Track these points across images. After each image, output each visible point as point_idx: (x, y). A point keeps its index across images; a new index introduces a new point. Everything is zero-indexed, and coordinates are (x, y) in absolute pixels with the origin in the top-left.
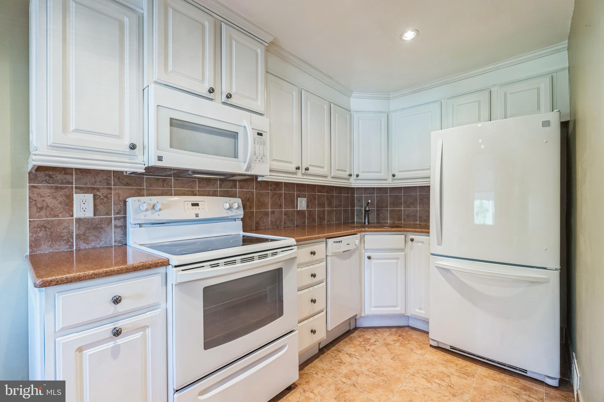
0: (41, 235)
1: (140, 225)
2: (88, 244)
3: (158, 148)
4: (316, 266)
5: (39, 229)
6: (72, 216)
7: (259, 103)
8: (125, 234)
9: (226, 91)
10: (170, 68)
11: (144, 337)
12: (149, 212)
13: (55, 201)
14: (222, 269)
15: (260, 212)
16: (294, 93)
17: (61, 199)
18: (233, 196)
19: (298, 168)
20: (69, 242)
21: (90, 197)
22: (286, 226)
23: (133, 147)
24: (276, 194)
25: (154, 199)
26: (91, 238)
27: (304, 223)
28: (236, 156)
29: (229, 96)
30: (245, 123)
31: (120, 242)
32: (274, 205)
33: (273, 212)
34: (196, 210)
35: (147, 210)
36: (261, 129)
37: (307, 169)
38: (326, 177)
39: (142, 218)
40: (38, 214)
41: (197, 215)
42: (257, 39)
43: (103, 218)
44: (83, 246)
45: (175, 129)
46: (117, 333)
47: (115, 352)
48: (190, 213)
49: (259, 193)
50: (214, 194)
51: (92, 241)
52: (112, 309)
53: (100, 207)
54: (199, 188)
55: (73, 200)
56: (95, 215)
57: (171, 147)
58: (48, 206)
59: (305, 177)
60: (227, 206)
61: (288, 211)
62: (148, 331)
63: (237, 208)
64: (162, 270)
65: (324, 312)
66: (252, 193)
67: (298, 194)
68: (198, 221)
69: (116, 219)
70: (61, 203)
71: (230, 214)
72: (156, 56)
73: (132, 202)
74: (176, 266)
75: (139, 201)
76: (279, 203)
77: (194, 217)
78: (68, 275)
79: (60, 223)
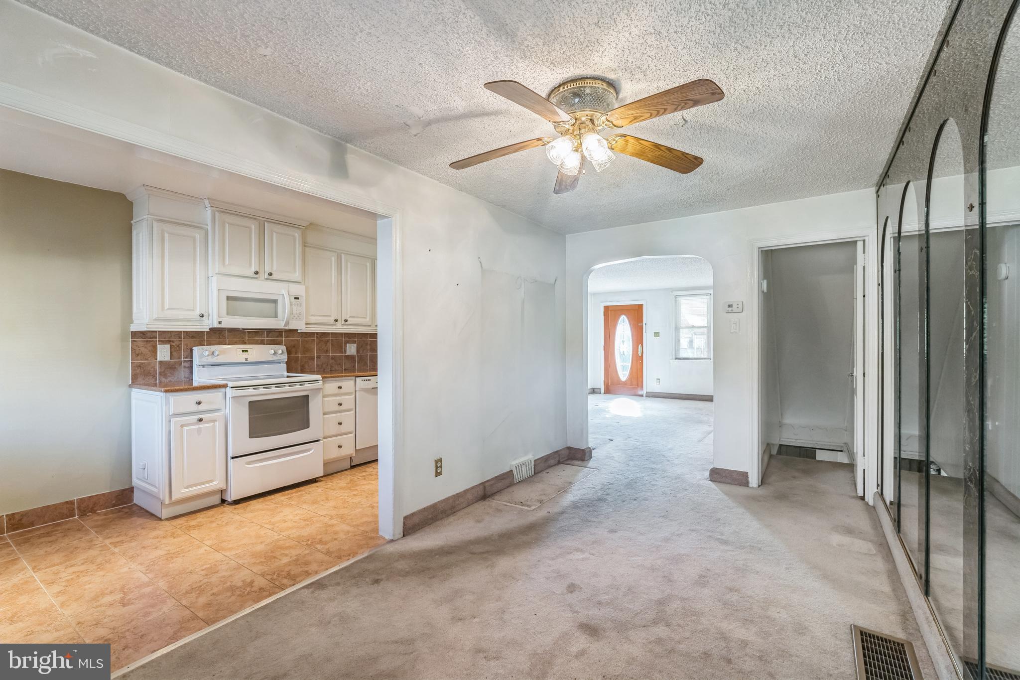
0: (138, 371)
1: (203, 366)
2: (166, 378)
3: (219, 317)
4: (343, 397)
5: (137, 368)
6: (156, 359)
7: (297, 274)
8: (191, 372)
9: (268, 270)
10: (227, 262)
11: (214, 427)
12: (210, 357)
13: (146, 349)
14: (262, 390)
15: (306, 357)
16: (333, 259)
17: (149, 348)
18: (279, 343)
19: (336, 321)
20: (154, 377)
21: (168, 346)
22: (333, 369)
23: (202, 316)
24: (322, 341)
25: (213, 348)
26: (169, 375)
27: (354, 367)
28: (276, 317)
29: (270, 274)
30: (284, 292)
31: (188, 378)
32: (319, 350)
33: (318, 357)
34: (245, 355)
35: (208, 355)
36: (297, 294)
37: (346, 321)
38: (369, 326)
39: (205, 361)
40: (136, 358)
41: (246, 359)
42: (294, 226)
43: (176, 361)
44: (164, 380)
45: (229, 302)
46: (201, 420)
47: (199, 431)
48: (241, 357)
49: (305, 340)
50: (262, 343)
51: (169, 376)
52: (196, 408)
53: (174, 353)
54: (248, 338)
55: (157, 349)
56: (171, 359)
57: (227, 315)
58: (142, 353)
59: (345, 327)
60: (273, 352)
61: (335, 356)
62: (217, 423)
63: (282, 354)
64: (223, 390)
65: (353, 435)
66: (298, 341)
67: (346, 340)
68: (247, 363)
69: (185, 361)
70: (149, 351)
71: (275, 358)
72: (217, 257)
73: (196, 350)
74: (232, 388)
75: (202, 349)
76: (325, 348)
77: (244, 361)
78: (176, 388)
79: (149, 363)
